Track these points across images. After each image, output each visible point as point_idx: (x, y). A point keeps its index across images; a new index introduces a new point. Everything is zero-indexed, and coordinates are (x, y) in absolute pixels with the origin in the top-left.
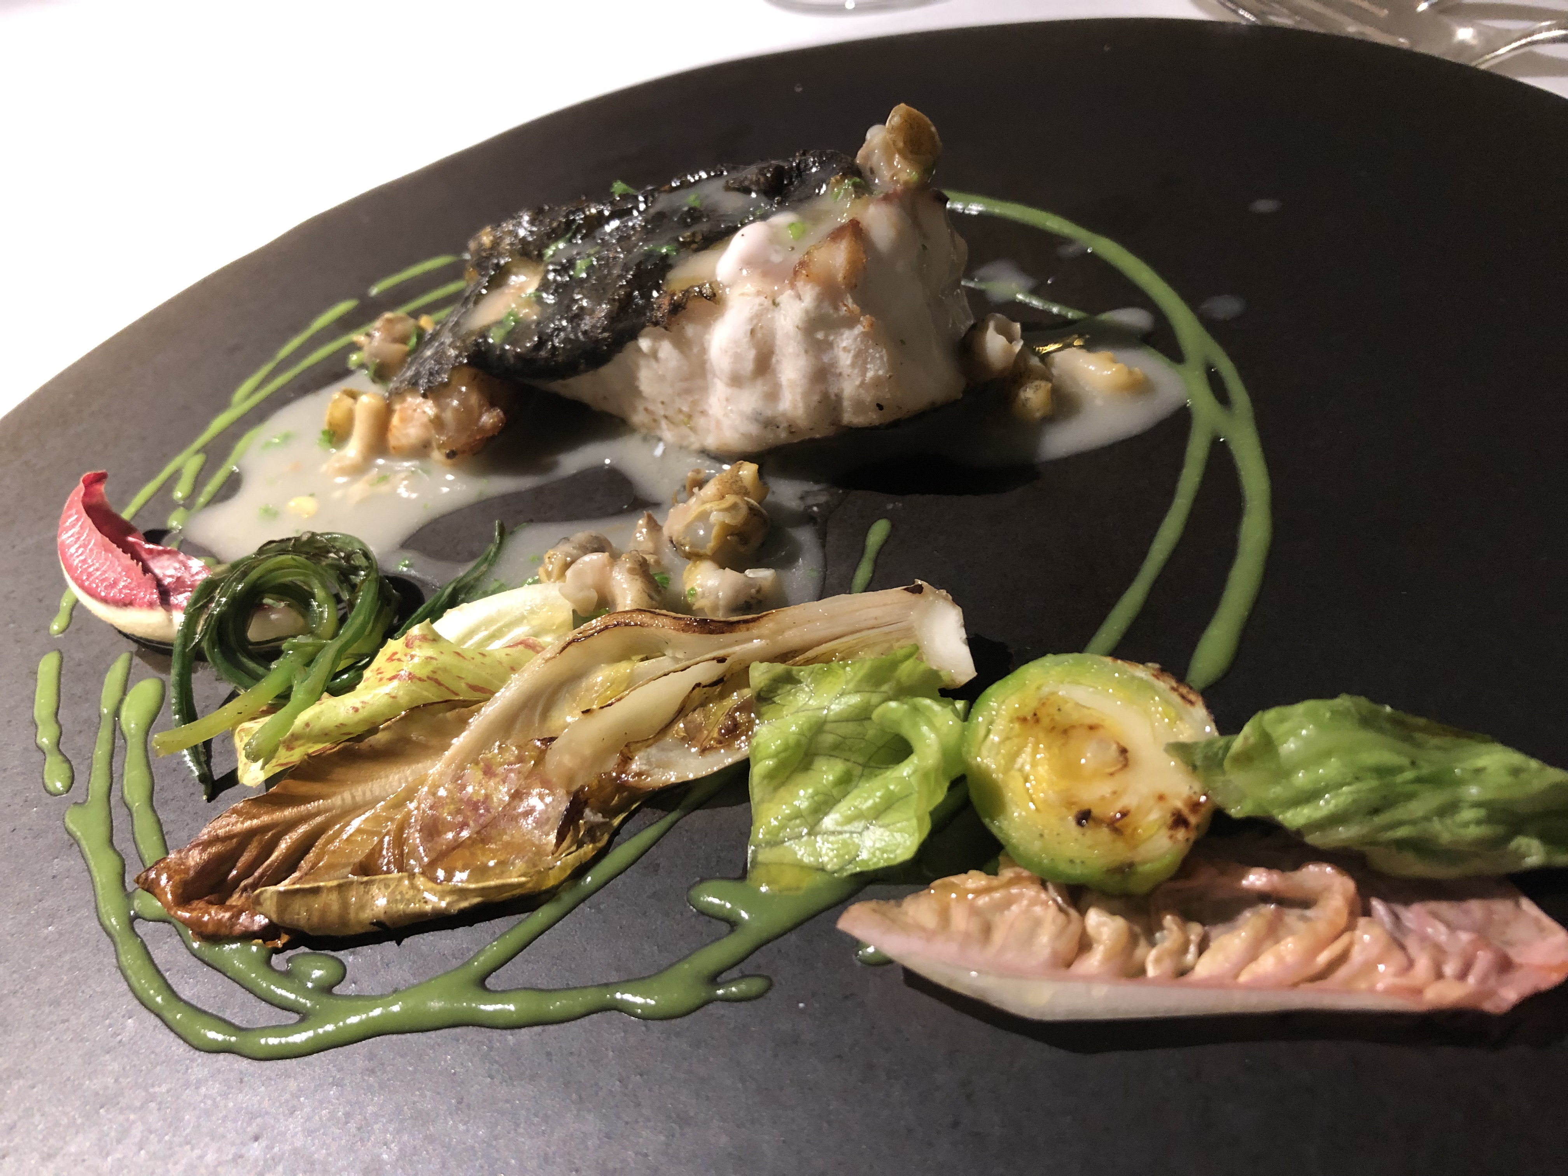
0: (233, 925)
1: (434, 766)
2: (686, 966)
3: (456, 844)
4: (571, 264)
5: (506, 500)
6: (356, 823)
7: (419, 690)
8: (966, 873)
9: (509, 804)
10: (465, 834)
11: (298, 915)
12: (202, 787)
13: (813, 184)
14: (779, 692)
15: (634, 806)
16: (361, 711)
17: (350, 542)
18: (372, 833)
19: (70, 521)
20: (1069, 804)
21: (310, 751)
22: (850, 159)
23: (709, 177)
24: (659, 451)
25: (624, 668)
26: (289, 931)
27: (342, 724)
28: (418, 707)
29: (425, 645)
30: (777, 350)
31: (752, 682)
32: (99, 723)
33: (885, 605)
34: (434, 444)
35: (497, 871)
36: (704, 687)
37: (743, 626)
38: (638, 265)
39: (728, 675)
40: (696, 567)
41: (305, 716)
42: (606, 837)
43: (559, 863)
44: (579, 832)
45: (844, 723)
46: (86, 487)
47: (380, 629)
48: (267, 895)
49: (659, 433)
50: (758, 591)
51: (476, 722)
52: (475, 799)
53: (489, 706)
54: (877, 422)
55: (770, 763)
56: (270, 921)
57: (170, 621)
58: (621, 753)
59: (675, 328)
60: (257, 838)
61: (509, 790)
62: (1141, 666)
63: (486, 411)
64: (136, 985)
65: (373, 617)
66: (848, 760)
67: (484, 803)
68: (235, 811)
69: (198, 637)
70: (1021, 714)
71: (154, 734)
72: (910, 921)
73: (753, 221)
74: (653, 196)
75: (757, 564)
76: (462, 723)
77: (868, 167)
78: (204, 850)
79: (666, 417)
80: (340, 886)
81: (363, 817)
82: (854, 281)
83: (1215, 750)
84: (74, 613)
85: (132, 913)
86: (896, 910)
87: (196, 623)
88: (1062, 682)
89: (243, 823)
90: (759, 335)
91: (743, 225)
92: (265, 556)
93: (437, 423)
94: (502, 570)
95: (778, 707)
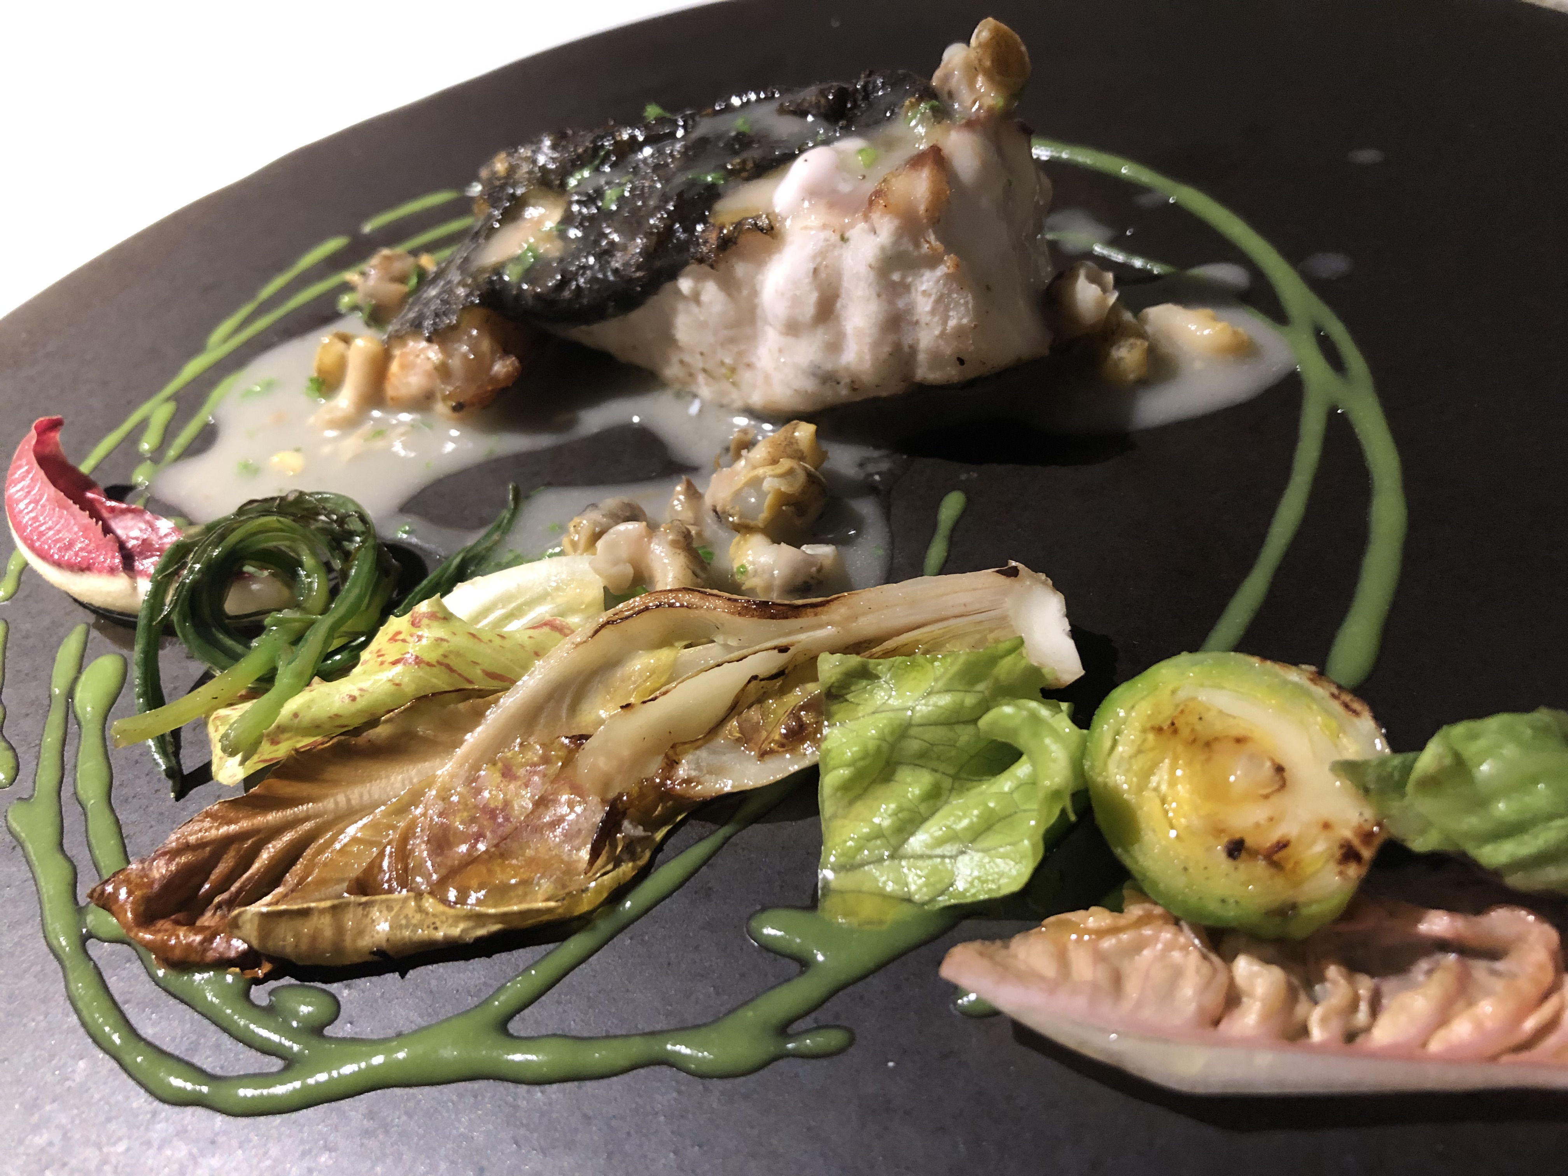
0: (205, 951)
1: (443, 765)
2: (750, 1014)
3: (470, 859)
4: (599, 193)
5: (519, 460)
6: (352, 830)
7: (426, 677)
8: (1087, 909)
9: (532, 812)
10: (482, 847)
11: (284, 941)
12: (170, 783)
13: (883, 107)
14: (853, 688)
15: (679, 818)
16: (358, 700)
17: (344, 503)
18: (371, 844)
19: (19, 473)
20: (1218, 831)
21: (299, 745)
22: (924, 81)
23: (759, 100)
24: (694, 408)
25: (665, 655)
26: (270, 959)
27: (336, 715)
28: (426, 696)
29: (435, 624)
30: (843, 295)
31: (821, 676)
32: (50, 706)
33: (974, 589)
34: (439, 396)
35: (520, 892)
36: (762, 680)
37: (809, 610)
38: (680, 195)
39: (790, 668)
40: (745, 541)
41: (293, 705)
42: (648, 854)
43: (593, 884)
44: (616, 848)
45: (932, 727)
46: (39, 434)
47: (378, 603)
48: (247, 917)
49: (694, 389)
50: (820, 570)
51: (493, 716)
52: (492, 806)
53: (508, 697)
54: (956, 379)
55: (844, 773)
56: (250, 947)
57: (135, 589)
58: (667, 756)
59: (722, 266)
60: (235, 846)
61: (533, 796)
62: (1294, 668)
63: (500, 358)
64: (88, 1019)
65: (371, 588)
66: (936, 771)
67: (502, 810)
68: (208, 815)
69: (167, 609)
70: (1156, 722)
71: (113, 721)
72: (1023, 967)
73: (813, 147)
74: (694, 120)
75: (815, 539)
76: (478, 715)
77: (946, 89)
78: (170, 861)
79: (705, 371)
80: (334, 908)
81: (360, 824)
82: (937, 215)
83: (1389, 770)
84: (23, 578)
85: (84, 930)
86: (1003, 952)
87: (165, 592)
88: (1202, 685)
89: (218, 829)
90: (823, 275)
91: (802, 151)
92: (245, 517)
93: (443, 371)
94: (517, 540)
95: (851, 706)
